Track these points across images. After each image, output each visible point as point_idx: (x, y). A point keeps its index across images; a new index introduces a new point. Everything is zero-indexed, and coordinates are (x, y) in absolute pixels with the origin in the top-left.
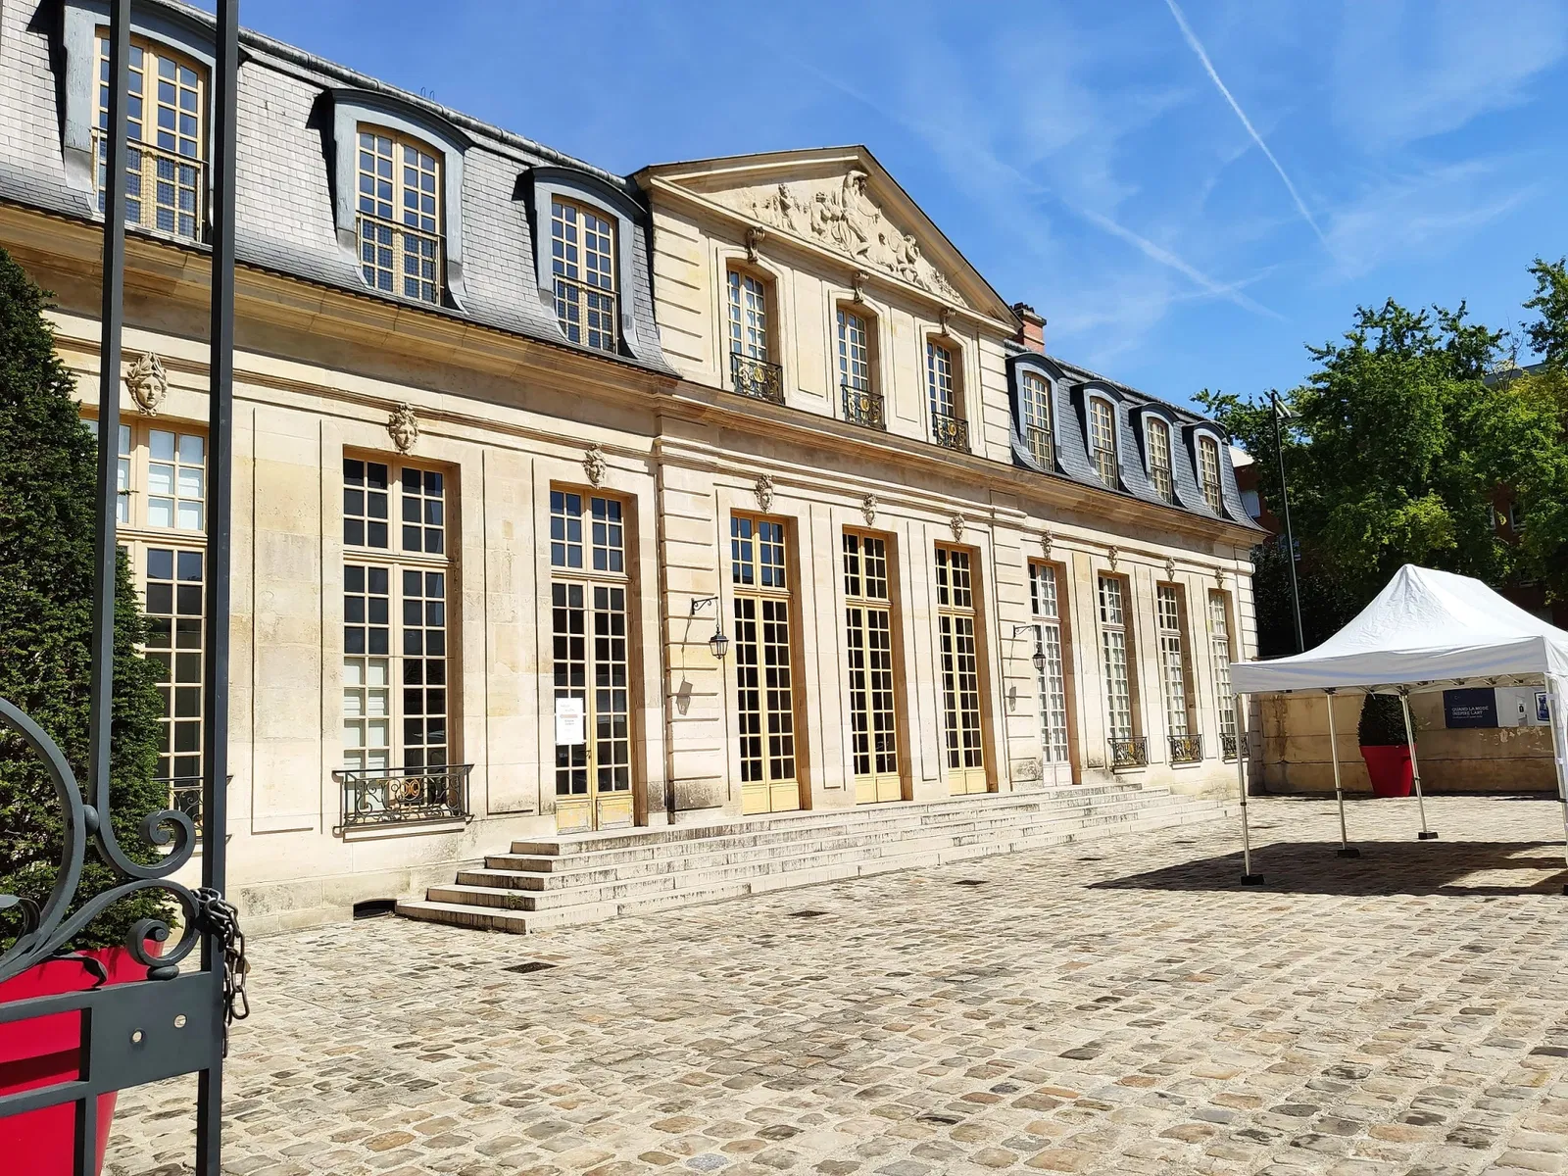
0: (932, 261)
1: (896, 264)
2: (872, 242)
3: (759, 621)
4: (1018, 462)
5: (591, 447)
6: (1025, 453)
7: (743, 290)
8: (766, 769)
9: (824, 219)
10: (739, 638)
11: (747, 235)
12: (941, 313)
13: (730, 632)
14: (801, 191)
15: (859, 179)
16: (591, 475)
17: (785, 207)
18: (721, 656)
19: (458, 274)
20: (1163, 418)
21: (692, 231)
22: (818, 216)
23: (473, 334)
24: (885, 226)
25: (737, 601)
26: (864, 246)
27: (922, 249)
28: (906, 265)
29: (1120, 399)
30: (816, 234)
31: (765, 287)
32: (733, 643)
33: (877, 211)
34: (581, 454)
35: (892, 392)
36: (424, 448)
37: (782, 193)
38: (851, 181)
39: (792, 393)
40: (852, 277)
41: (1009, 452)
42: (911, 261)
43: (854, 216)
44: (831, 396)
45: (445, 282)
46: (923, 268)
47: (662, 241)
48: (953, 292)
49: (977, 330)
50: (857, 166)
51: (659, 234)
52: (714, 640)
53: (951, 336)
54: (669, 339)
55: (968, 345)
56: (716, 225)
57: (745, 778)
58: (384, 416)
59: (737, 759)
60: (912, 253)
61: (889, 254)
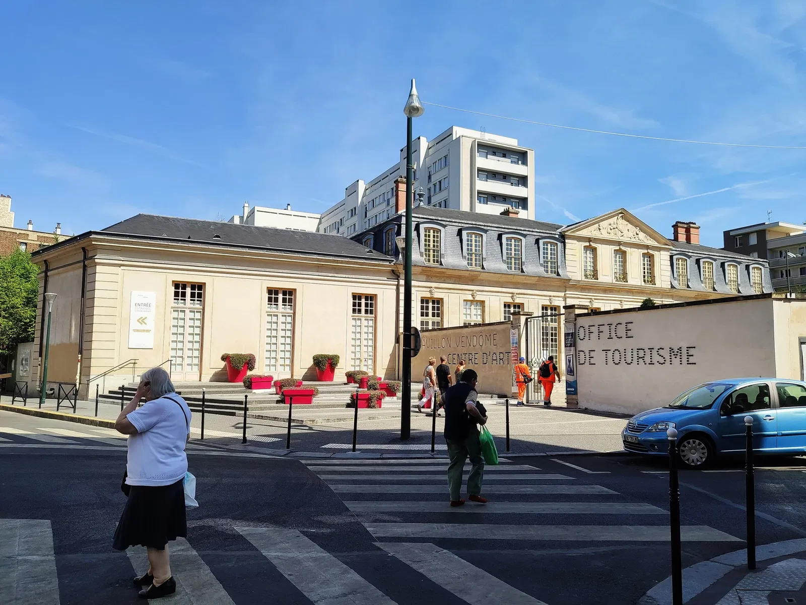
0: (645, 233)
1: (633, 236)
2: (625, 232)
4: (672, 287)
5: (550, 296)
6: (675, 283)
7: (588, 252)
9: (611, 229)
11: (589, 240)
12: (647, 247)
14: (604, 224)
15: (622, 216)
17: (600, 229)
19: (524, 264)
20: (735, 264)
21: (575, 242)
22: (609, 229)
23: (527, 278)
24: (630, 226)
26: (623, 234)
27: (641, 230)
28: (636, 236)
29: (715, 260)
30: (609, 234)
31: (594, 251)
33: (627, 223)
34: (548, 298)
35: (630, 271)
36: (518, 301)
37: (599, 226)
38: (619, 218)
39: (600, 276)
40: (619, 243)
41: (670, 283)
42: (637, 234)
43: (620, 227)
45: (522, 266)
46: (642, 235)
47: (567, 246)
48: (652, 240)
49: (659, 249)
50: (621, 213)
51: (567, 244)
53: (651, 252)
54: (569, 269)
55: (656, 253)
56: (580, 239)
58: (511, 295)
60: (638, 232)
61: (631, 234)
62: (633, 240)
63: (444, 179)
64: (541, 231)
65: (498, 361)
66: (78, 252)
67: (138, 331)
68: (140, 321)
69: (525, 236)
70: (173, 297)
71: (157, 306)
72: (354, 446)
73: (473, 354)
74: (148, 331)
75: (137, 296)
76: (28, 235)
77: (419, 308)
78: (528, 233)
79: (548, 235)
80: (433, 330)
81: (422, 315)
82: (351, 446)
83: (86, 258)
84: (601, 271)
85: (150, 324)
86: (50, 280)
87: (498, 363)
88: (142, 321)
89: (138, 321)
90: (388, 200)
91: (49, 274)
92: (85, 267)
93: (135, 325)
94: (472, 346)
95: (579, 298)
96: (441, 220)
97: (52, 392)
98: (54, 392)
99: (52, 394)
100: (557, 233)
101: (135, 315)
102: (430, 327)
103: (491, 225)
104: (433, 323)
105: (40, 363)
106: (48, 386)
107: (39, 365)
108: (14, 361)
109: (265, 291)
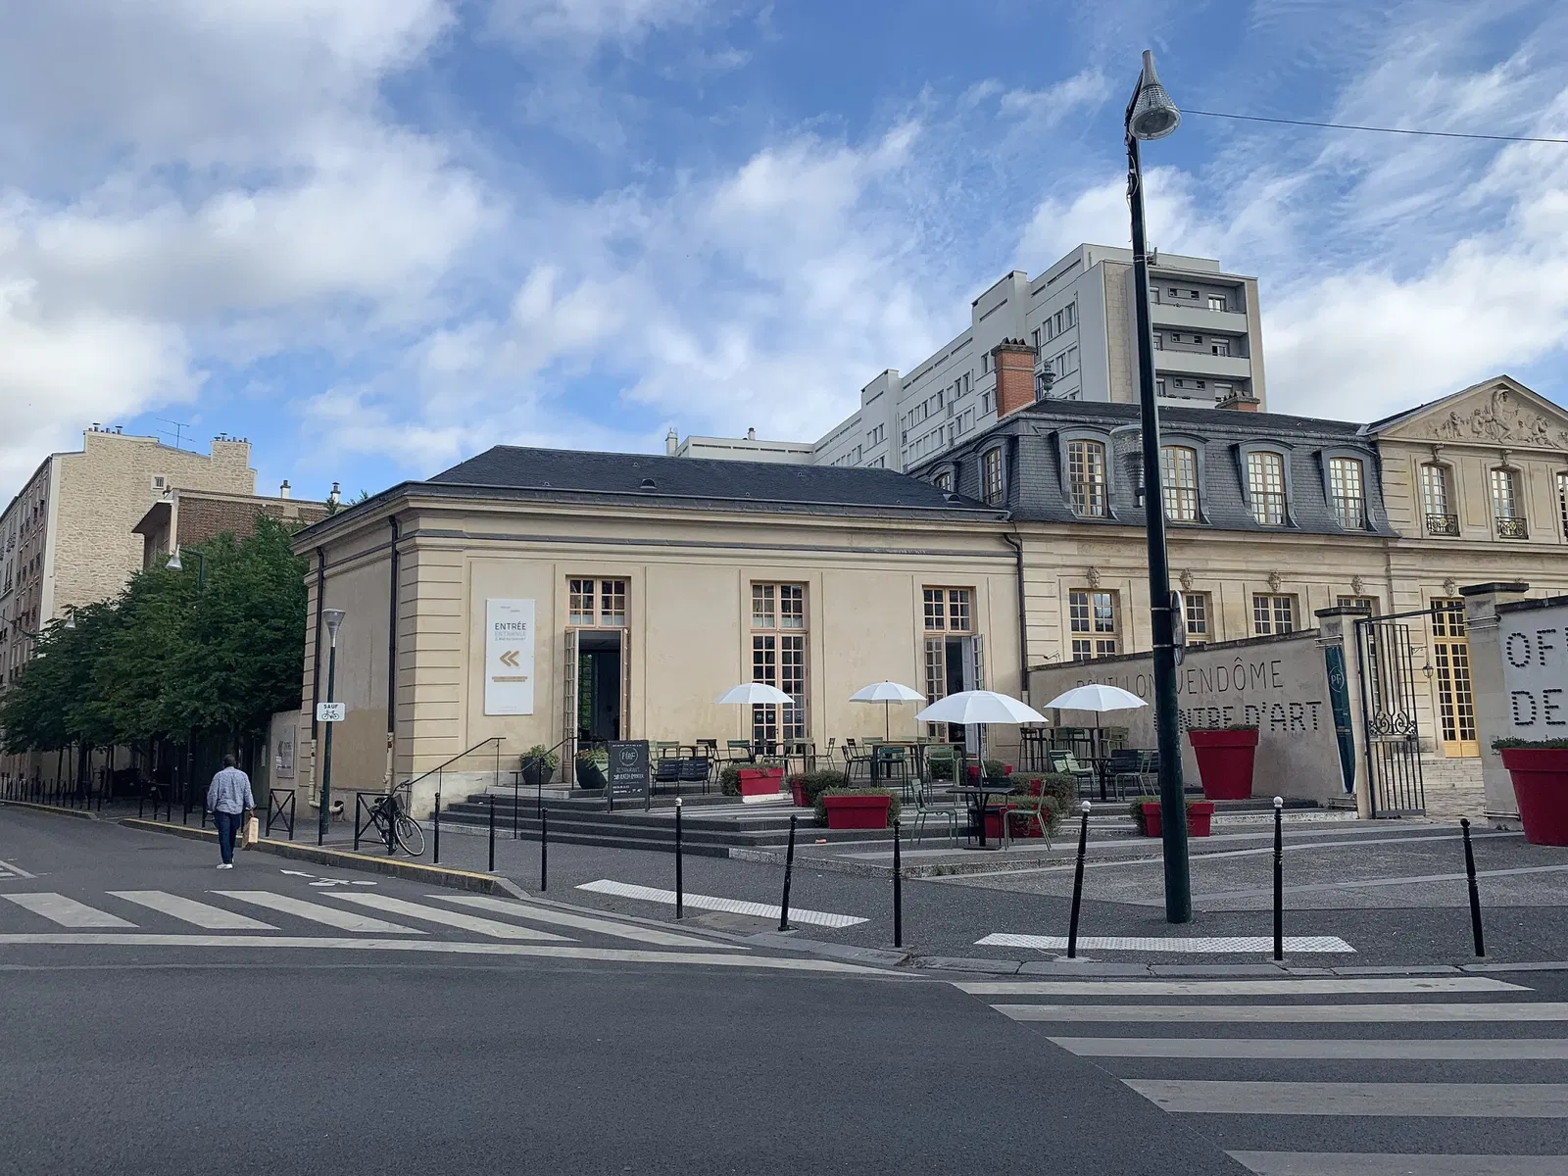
0: (1558, 427)
1: (1532, 435)
2: (1513, 427)
3: (1450, 656)
8: (1458, 735)
9: (1480, 423)
10: (1438, 665)
11: (1433, 448)
13: (1433, 663)
14: (1464, 412)
15: (1504, 393)
16: (1355, 590)
17: (1455, 424)
18: (1429, 677)
21: (1402, 454)
22: (1476, 424)
24: (1523, 414)
25: (1436, 646)
26: (1508, 432)
28: (1539, 434)
30: (1476, 435)
31: (1445, 469)
32: (1436, 668)
35: (1532, 517)
37: (1453, 417)
39: (1464, 528)
40: (1500, 453)
42: (1541, 431)
43: (1501, 416)
44: (1489, 524)
45: (1287, 514)
46: (1553, 433)
47: (1385, 464)
51: (1383, 461)
52: (1425, 668)
54: (1391, 515)
56: (1413, 447)
57: (1446, 739)
58: (1266, 578)
59: (1441, 730)
60: (1543, 427)
61: (1526, 432)
62: (1533, 446)
63: (1069, 351)
64: (1324, 435)
65: (1288, 723)
66: (384, 525)
67: (502, 679)
68: (506, 659)
69: (1290, 446)
70: (568, 609)
71: (538, 629)
72: (1072, 942)
73: (1221, 710)
74: (521, 679)
75: (499, 610)
76: (282, 508)
77: (1067, 612)
78: (1295, 440)
79: (1341, 443)
80: (1101, 660)
81: (1075, 628)
82: (1063, 943)
83: (397, 538)
84: (1464, 517)
85: (526, 666)
86: (329, 585)
87: (1289, 727)
88: (509, 658)
89: (502, 658)
90: (951, 404)
91: (326, 574)
92: (396, 554)
93: (495, 668)
94: (1215, 690)
95: (1420, 577)
96: (1103, 423)
97: (338, 809)
98: (342, 809)
99: (339, 813)
100: (1358, 438)
101: (496, 648)
102: (1094, 654)
103: (1212, 428)
104: (1100, 645)
105: (313, 751)
106: (333, 797)
107: (313, 755)
108: (264, 749)
109: (748, 590)
